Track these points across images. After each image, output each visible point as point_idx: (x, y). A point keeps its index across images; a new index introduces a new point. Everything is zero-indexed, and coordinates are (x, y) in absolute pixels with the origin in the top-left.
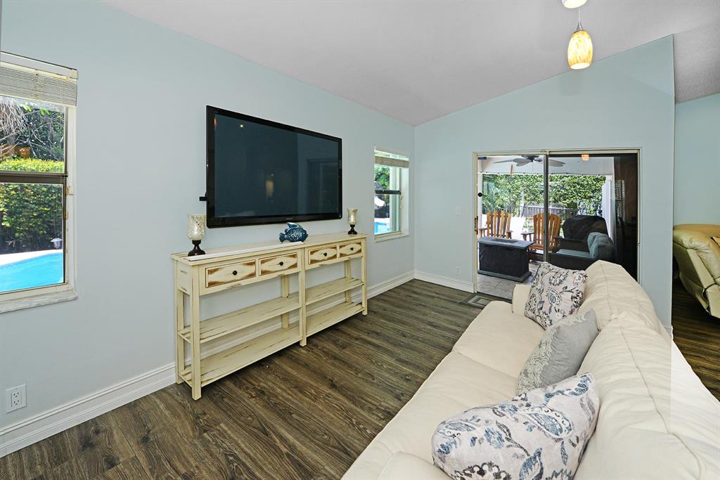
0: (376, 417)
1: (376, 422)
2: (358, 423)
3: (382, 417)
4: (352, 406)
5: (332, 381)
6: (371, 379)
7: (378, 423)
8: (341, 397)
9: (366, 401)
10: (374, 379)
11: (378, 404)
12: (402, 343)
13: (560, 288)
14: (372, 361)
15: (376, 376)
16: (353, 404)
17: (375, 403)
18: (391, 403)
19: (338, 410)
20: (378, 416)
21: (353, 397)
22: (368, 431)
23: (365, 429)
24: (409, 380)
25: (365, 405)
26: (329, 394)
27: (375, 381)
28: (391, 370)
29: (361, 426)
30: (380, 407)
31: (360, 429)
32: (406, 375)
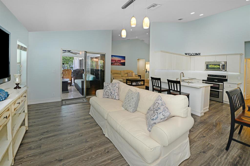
0: (90, 152)
1: (91, 153)
2: (88, 158)
3: (91, 150)
4: (78, 157)
5: (57, 160)
6: (70, 146)
7: (92, 152)
8: (69, 160)
9: (80, 152)
10: (72, 145)
11: (84, 149)
12: (63, 128)
13: (115, 87)
14: (61, 141)
15: (70, 143)
16: (77, 156)
17: (83, 149)
18: (87, 145)
19: (76, 163)
20: (89, 151)
21: (74, 155)
22: (93, 157)
23: (92, 157)
24: (82, 135)
25: (81, 153)
26: (63, 164)
27: (73, 145)
28: (72, 137)
29: (90, 158)
30: (86, 149)
31: (91, 159)
32: (79, 135)
